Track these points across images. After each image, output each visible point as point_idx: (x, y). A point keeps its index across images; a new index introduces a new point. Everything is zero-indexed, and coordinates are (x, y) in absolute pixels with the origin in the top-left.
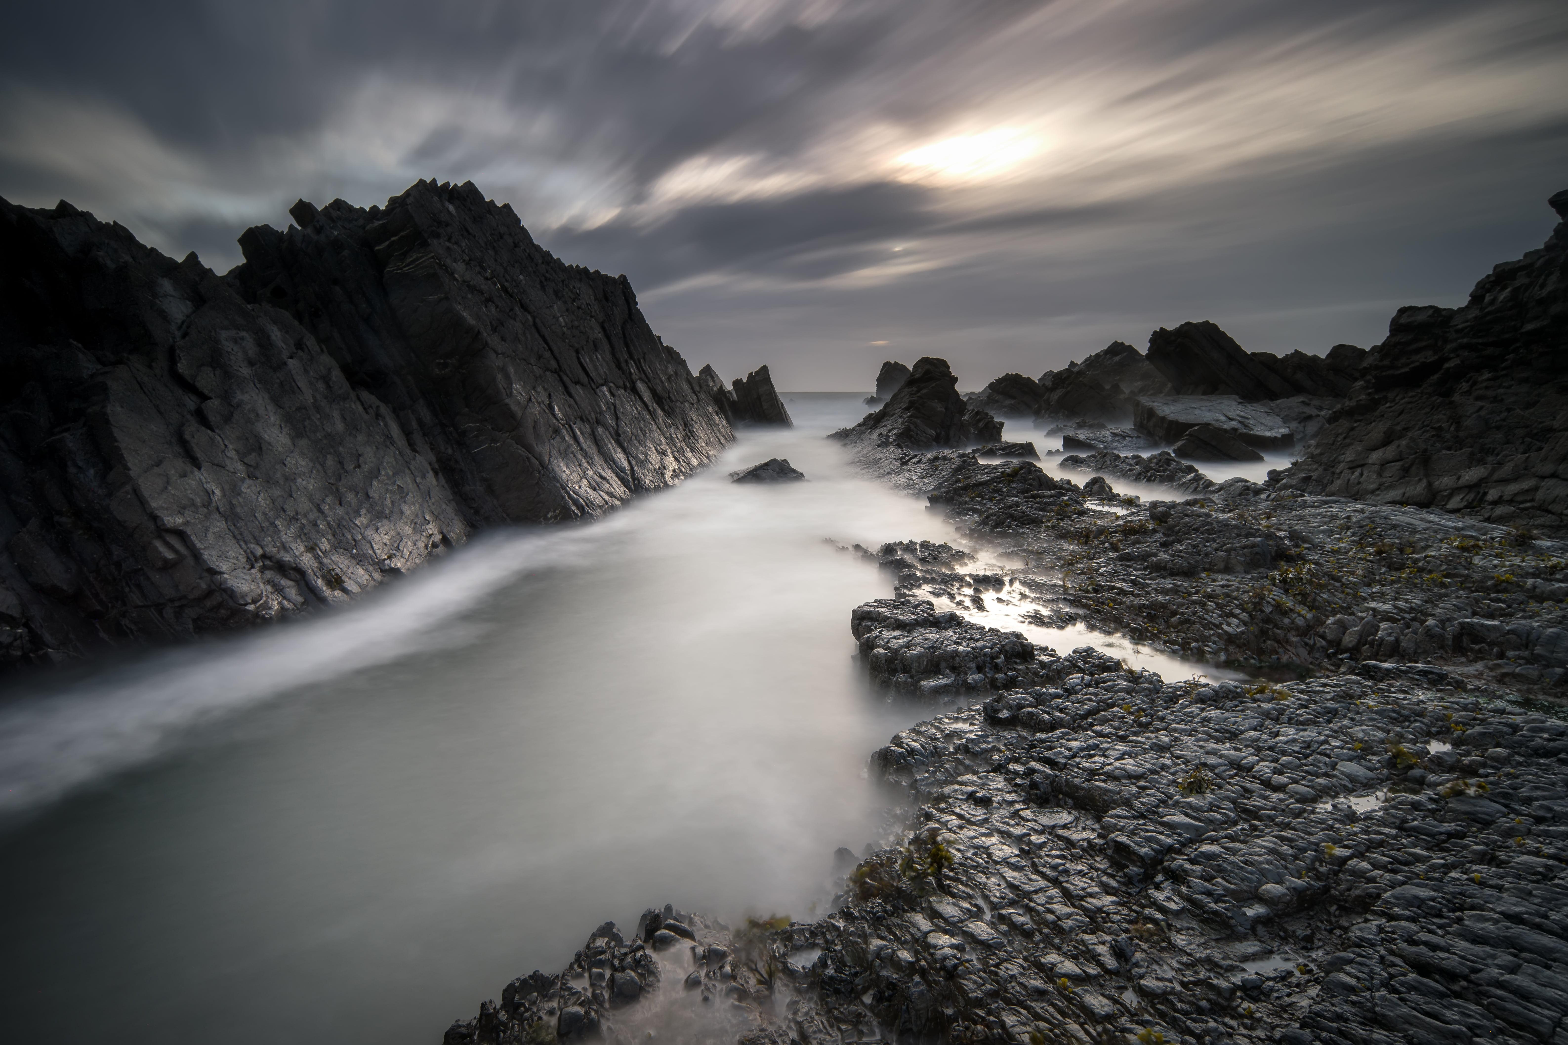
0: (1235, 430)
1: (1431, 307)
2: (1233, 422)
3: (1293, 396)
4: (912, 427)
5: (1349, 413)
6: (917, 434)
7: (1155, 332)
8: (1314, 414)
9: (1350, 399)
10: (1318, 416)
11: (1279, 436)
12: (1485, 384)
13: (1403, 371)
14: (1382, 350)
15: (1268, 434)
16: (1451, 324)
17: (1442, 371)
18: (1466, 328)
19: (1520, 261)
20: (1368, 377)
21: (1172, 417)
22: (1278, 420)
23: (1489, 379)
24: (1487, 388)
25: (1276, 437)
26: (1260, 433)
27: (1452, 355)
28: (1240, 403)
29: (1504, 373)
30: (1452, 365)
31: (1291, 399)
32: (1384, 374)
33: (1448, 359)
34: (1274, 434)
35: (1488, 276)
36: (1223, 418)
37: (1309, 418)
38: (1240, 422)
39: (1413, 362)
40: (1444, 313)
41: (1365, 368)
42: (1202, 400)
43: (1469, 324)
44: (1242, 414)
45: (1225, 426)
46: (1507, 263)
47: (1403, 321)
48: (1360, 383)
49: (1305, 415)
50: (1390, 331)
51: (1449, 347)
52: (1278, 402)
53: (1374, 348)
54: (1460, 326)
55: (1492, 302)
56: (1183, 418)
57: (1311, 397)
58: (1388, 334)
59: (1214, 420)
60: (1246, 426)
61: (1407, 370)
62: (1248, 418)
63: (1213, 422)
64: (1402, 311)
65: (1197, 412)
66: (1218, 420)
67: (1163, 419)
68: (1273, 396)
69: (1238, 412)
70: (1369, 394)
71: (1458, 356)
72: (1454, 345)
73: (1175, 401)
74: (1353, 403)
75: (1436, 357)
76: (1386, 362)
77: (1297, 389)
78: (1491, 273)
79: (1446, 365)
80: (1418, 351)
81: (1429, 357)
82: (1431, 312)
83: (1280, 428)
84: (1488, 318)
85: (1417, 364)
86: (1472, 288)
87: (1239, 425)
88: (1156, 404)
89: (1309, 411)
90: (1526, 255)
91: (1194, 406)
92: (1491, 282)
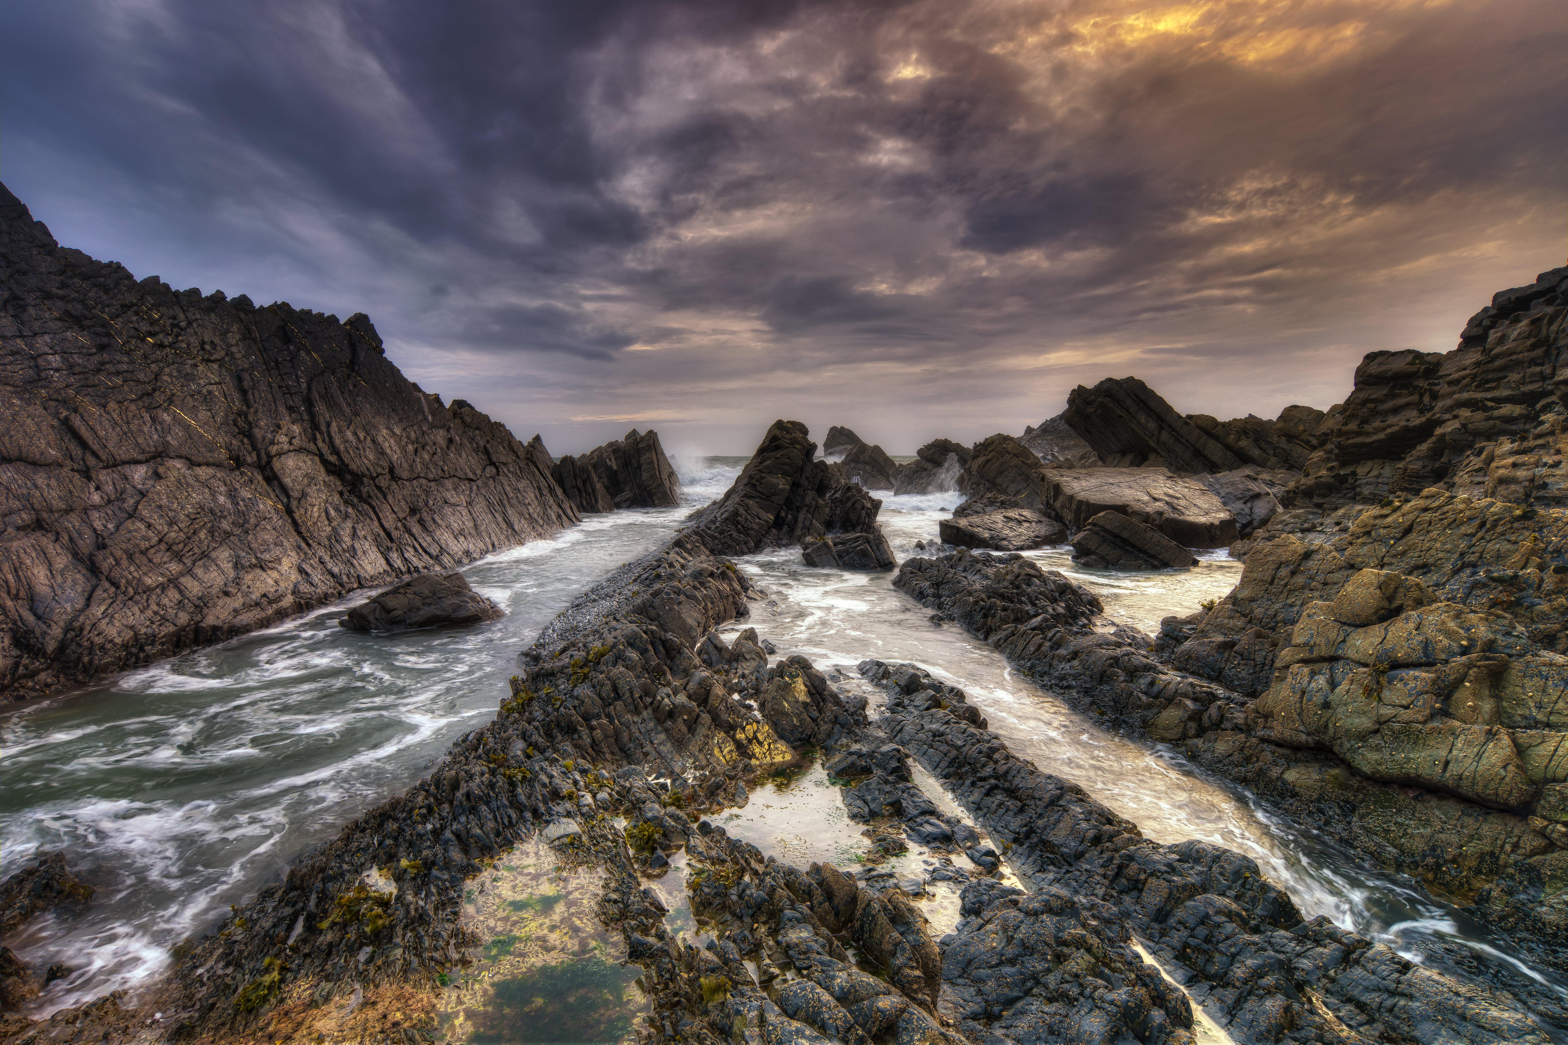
0: (1160, 514)
1: (1409, 352)
2: (1157, 504)
3: (1238, 468)
4: (741, 510)
5: (1308, 493)
6: (746, 520)
7: (1074, 391)
8: (1263, 492)
9: (1307, 475)
10: (1268, 494)
11: (1217, 522)
12: (1511, 460)
13: (1375, 438)
14: (1346, 410)
15: (1202, 520)
16: (1440, 374)
17: (1433, 439)
18: (1464, 378)
19: (1531, 286)
20: (1329, 446)
21: (1082, 496)
22: (1216, 501)
23: (1513, 453)
24: (1515, 465)
25: (1212, 524)
26: (1191, 519)
27: (1447, 416)
28: (1170, 477)
29: (1540, 442)
30: (1450, 430)
31: (1235, 472)
32: (1351, 441)
33: (1440, 423)
34: (1211, 520)
35: (1485, 310)
36: (1146, 498)
37: (1257, 496)
38: (1167, 503)
39: (1390, 426)
40: (1428, 359)
41: (1325, 434)
42: (1121, 473)
43: (1467, 372)
44: (1171, 492)
45: (1148, 509)
46: (1512, 290)
47: (1374, 369)
48: (1318, 455)
49: (1251, 493)
50: (1356, 384)
51: (1440, 404)
52: (1219, 475)
53: (1334, 408)
54: (1455, 376)
55: (1501, 340)
56: (1096, 497)
57: (1259, 469)
58: (1353, 388)
59: (1135, 500)
60: (1174, 509)
61: (1382, 436)
62: (1178, 498)
63: (1133, 503)
64: (1370, 358)
65: (1114, 489)
66: (1139, 500)
67: (1071, 498)
68: (1213, 468)
69: (1166, 489)
70: (1331, 469)
71: (1456, 417)
72: (1448, 402)
73: (1090, 475)
74: (1310, 481)
75: (1423, 419)
76: (1353, 426)
77: (1242, 459)
78: (1490, 304)
79: (1438, 431)
80: (1396, 410)
81: (1415, 419)
82: (1410, 358)
83: (1218, 511)
84: (1498, 363)
85: (1396, 428)
86: (1463, 326)
87: (1166, 507)
88: (1065, 479)
89: (1255, 487)
90: (1541, 278)
91: (1111, 481)
92: (1489, 317)
